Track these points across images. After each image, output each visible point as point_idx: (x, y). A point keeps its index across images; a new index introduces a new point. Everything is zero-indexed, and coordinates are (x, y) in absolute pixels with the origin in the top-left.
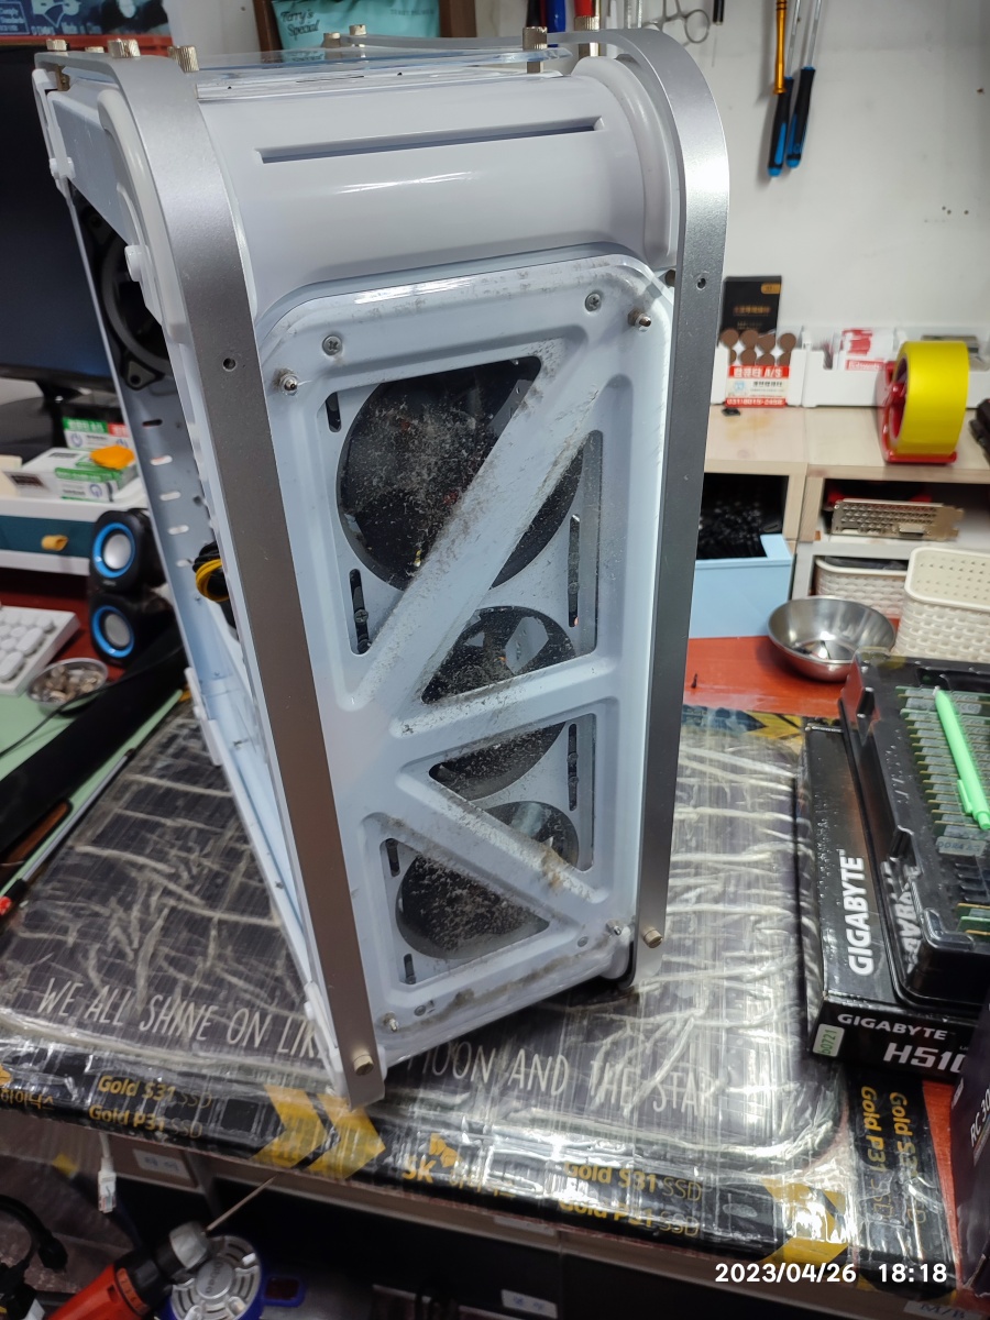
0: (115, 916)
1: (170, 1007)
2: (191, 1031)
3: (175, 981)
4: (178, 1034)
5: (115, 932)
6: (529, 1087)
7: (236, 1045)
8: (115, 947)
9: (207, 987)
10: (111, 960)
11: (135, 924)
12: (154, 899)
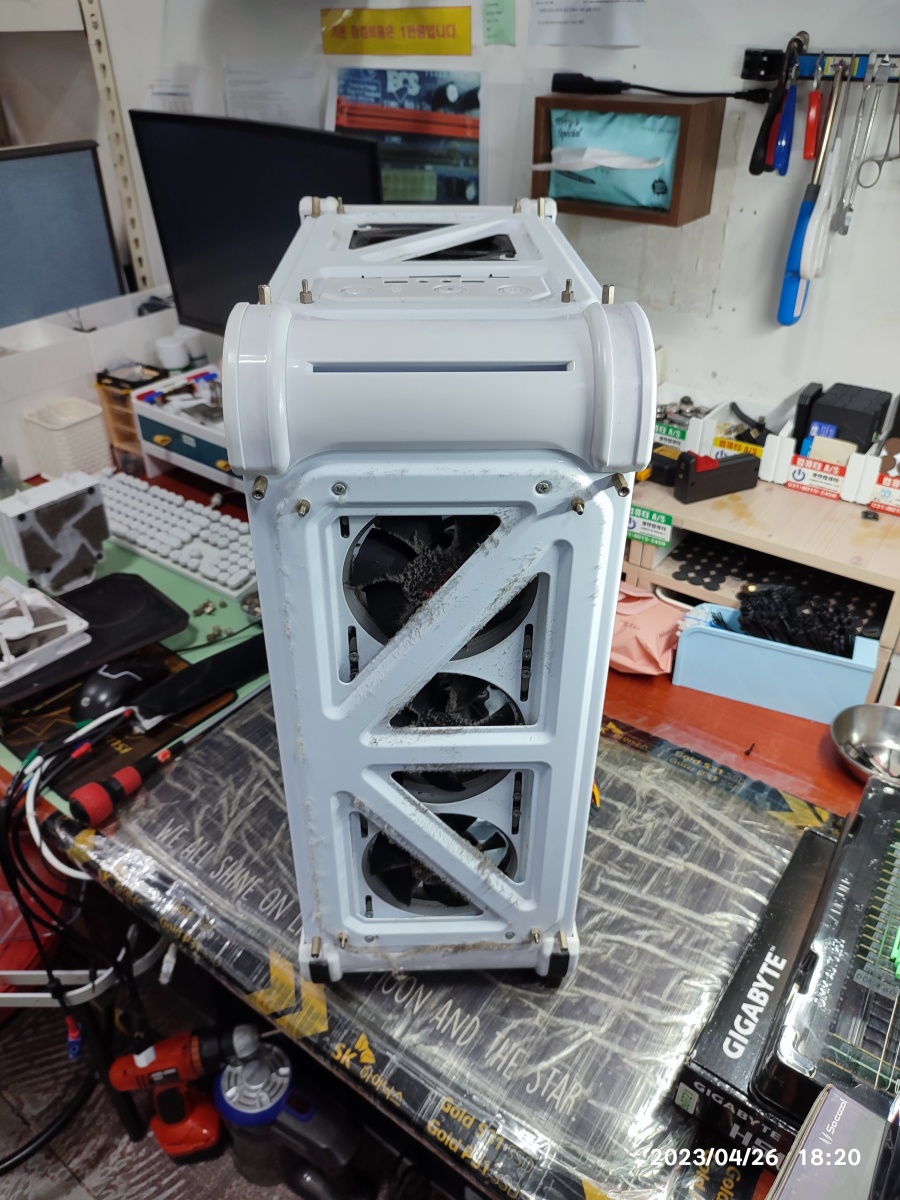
0: (228, 789)
1: (234, 869)
2: (240, 891)
3: (245, 851)
4: (231, 889)
5: (223, 801)
6: (443, 1031)
7: (263, 913)
8: (218, 812)
9: (263, 864)
10: (212, 820)
11: (238, 799)
12: (257, 786)
